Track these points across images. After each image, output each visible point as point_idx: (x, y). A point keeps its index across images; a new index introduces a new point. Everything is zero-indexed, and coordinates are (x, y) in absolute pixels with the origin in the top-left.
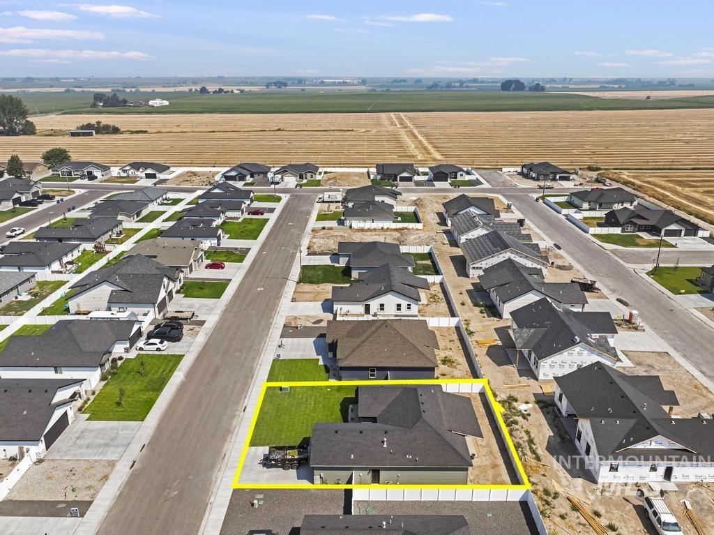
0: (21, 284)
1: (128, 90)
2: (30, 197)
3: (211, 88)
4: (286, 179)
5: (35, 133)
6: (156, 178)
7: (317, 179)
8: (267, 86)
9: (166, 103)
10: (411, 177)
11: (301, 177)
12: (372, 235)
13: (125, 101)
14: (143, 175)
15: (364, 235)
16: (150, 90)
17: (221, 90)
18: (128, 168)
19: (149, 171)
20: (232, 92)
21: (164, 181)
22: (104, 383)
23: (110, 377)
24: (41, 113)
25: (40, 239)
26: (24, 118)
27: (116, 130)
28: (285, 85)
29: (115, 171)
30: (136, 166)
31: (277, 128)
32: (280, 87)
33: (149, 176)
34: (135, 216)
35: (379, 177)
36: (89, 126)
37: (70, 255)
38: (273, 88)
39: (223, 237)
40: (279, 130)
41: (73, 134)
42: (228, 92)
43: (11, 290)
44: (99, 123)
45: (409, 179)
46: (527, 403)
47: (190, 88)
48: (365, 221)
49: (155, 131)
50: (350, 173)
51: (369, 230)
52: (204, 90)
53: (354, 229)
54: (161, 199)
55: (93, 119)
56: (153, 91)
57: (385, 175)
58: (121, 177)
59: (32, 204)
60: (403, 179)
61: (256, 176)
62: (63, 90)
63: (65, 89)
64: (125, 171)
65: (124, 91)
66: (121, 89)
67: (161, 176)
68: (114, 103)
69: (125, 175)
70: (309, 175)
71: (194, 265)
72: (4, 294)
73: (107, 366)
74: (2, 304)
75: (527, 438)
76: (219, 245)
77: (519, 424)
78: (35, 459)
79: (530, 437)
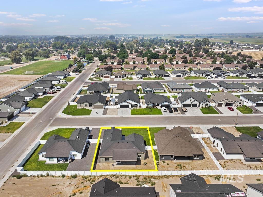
0: (185, 89)
34: (262, 89)
37: (211, 89)
43: (182, 89)
71: (224, 105)
72: (178, 89)
73: (150, 106)
74: (177, 91)
75: (122, 181)
76: (255, 106)
77: (130, 179)
78: (118, 108)
79: (124, 183)
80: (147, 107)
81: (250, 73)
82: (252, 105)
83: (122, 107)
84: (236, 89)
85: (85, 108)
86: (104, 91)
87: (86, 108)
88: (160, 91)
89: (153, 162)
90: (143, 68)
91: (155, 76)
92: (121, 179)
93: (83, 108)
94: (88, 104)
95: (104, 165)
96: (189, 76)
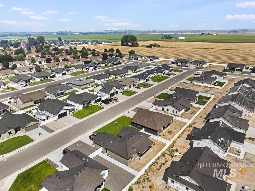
0: (90, 83)
1: (179, 34)
2: (117, 63)
3: (206, 33)
4: (191, 65)
5: (138, 46)
6: (153, 61)
7: (203, 66)
8: (229, 32)
9: (184, 38)
10: (241, 70)
11: (198, 65)
12: (199, 88)
13: (172, 37)
14: (150, 60)
15: (196, 87)
16: (186, 34)
17: (209, 34)
18: (146, 57)
19: (151, 59)
20: (213, 34)
21: (154, 62)
22: (83, 109)
23: (85, 108)
24: (147, 40)
25: (106, 73)
26: (136, 41)
27: (159, 46)
28: (237, 32)
29: (144, 58)
30: (149, 57)
31: (212, 48)
32: (234, 33)
33: (151, 60)
34: (134, 71)
35: (228, 68)
36: (152, 45)
37: (108, 78)
38: (232, 33)
39: (150, 80)
40: (212, 49)
41: (147, 47)
42: (211, 34)
43: (87, 84)
44: (155, 44)
45: (240, 70)
46: (180, 153)
47: (199, 33)
48: (199, 82)
49: (170, 47)
50: (217, 65)
51: (200, 86)
52: (203, 34)
53: (195, 85)
54: (146, 67)
55: (153, 43)
56: (187, 34)
57: (230, 68)
58: (144, 60)
59: (116, 64)
60: (237, 70)
61: (183, 63)
62: (160, 34)
63: (161, 33)
64: (146, 58)
65: (178, 34)
66: (177, 33)
67: (154, 61)
68: (168, 38)
69: (146, 59)
70: (200, 65)
71: (132, 86)
72: (85, 84)
73: (85, 105)
74: (84, 87)
75: (164, 162)
76: (146, 82)
77: (165, 157)
78: (55, 120)
79: (166, 163)
80: (83, 108)
81: (113, 62)
82: (143, 82)
83: (60, 116)
84: (122, 74)
85: (10, 138)
86: (4, 111)
87: (13, 137)
88: (70, 90)
89: (155, 140)
90: (10, 74)
91: (40, 79)
92: (161, 162)
93: (7, 139)
94: (13, 131)
95: (133, 164)
96: (72, 72)
